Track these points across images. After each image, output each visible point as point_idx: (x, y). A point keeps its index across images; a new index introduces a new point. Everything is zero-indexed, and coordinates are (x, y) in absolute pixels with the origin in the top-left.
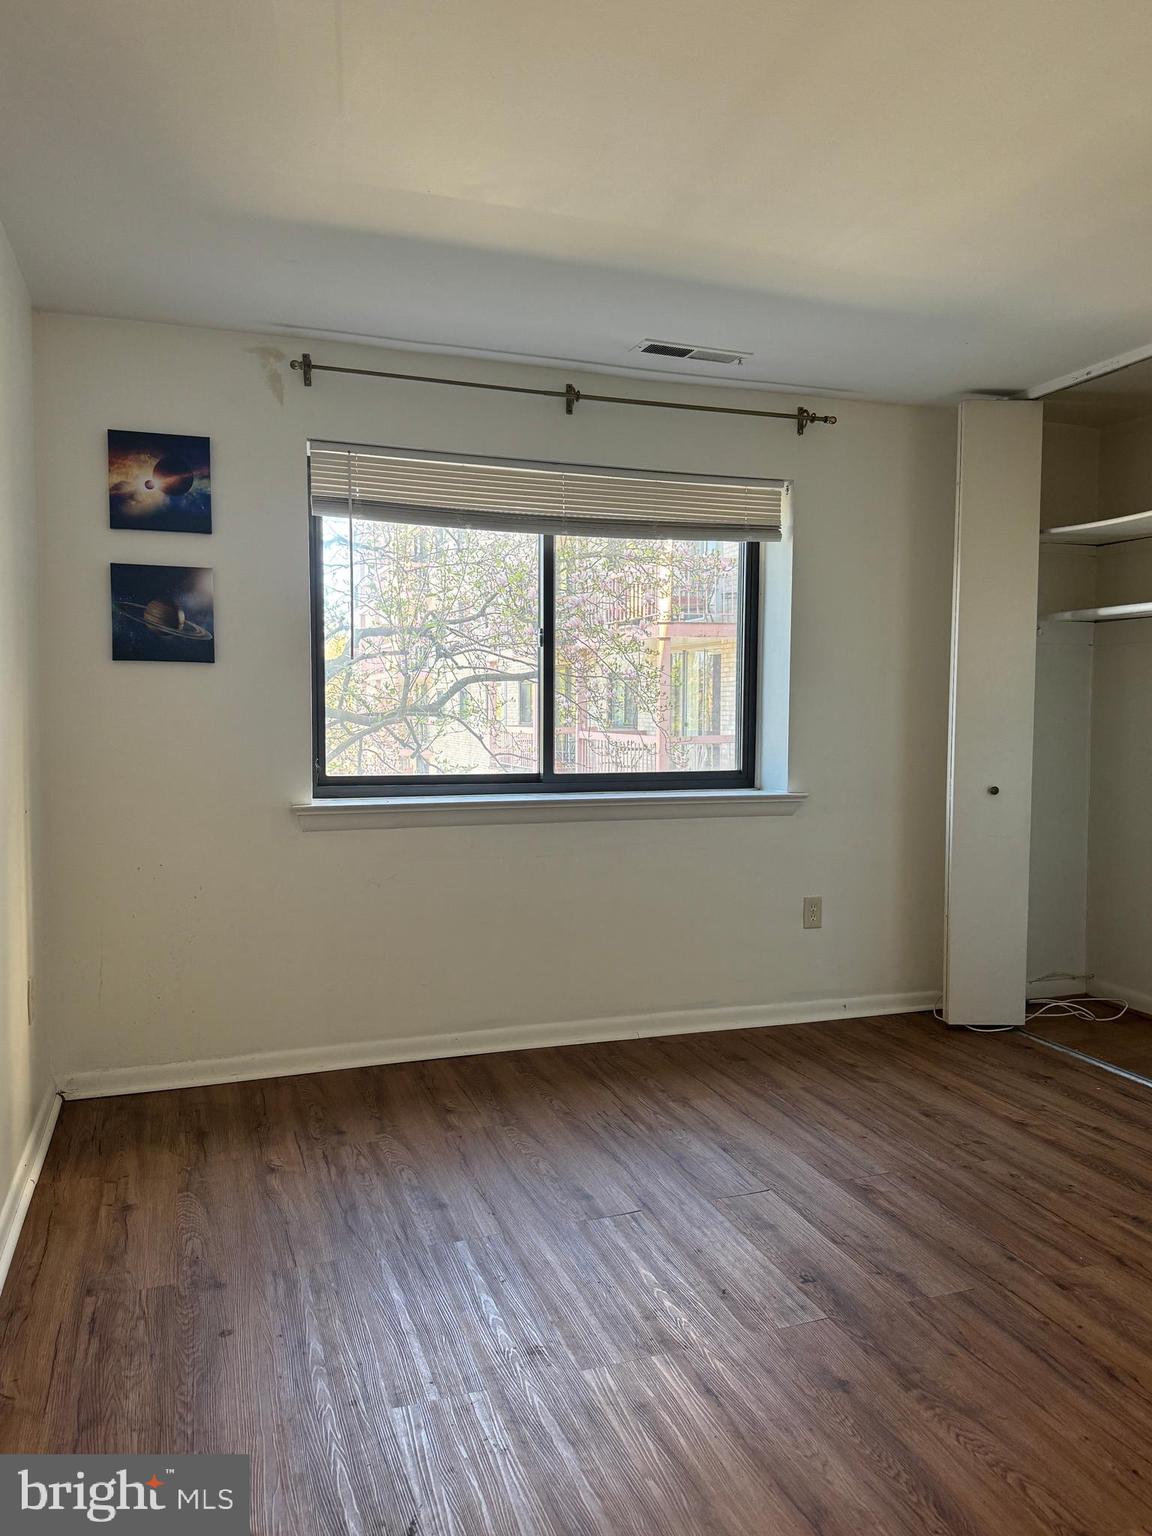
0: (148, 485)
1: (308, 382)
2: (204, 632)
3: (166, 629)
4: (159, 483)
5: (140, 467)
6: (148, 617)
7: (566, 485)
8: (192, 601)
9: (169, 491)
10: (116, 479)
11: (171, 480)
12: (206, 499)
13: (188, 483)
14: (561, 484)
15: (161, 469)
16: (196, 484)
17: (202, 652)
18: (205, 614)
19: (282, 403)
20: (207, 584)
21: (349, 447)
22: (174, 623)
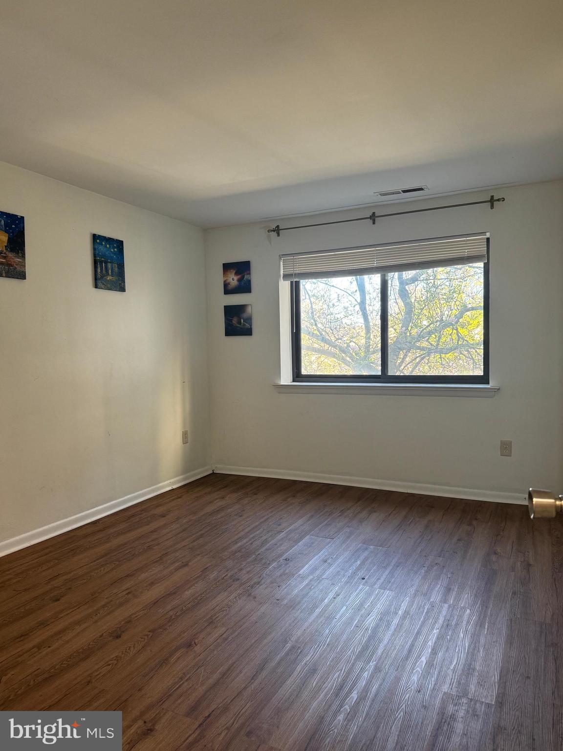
0: (233, 279)
1: (278, 235)
2: (248, 326)
3: (238, 325)
4: (236, 278)
5: (231, 274)
6: (234, 322)
7: (377, 253)
8: (245, 315)
9: (239, 280)
10: (225, 279)
11: (239, 277)
12: (249, 281)
13: (243, 277)
14: (374, 253)
15: (236, 274)
16: (246, 277)
17: (248, 332)
18: (249, 320)
19: (271, 243)
20: (249, 309)
21: (293, 255)
22: (240, 323)
